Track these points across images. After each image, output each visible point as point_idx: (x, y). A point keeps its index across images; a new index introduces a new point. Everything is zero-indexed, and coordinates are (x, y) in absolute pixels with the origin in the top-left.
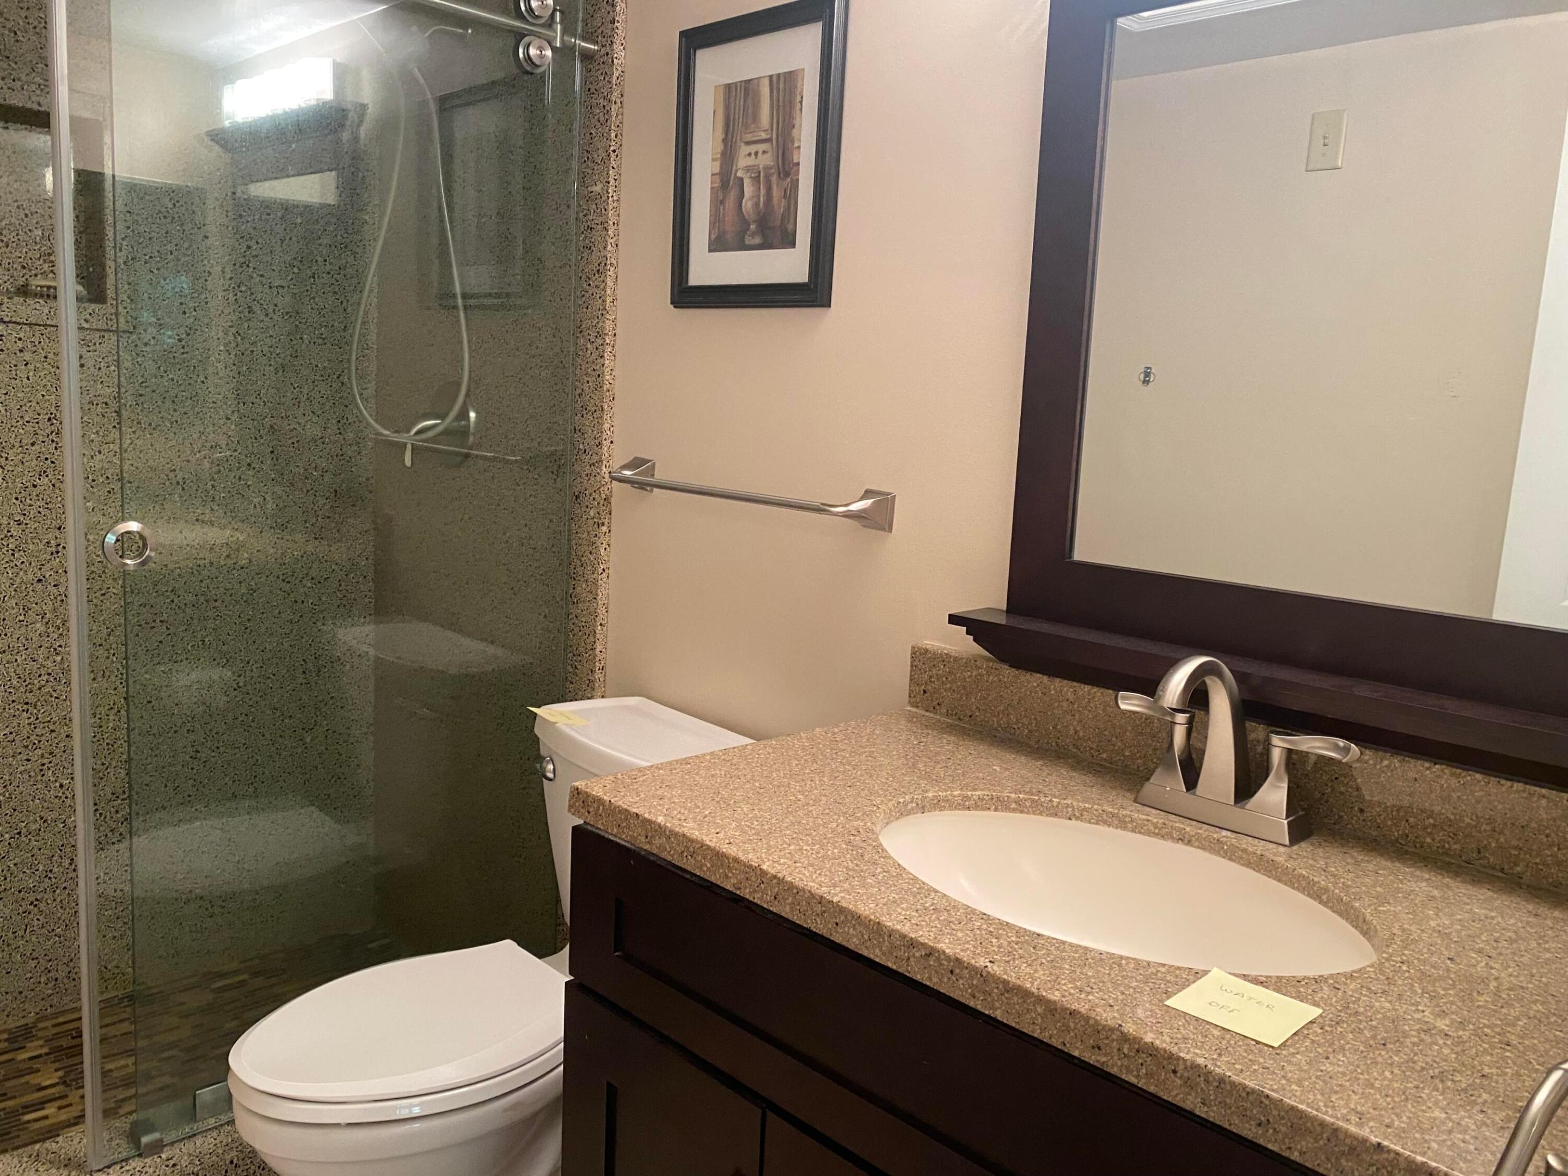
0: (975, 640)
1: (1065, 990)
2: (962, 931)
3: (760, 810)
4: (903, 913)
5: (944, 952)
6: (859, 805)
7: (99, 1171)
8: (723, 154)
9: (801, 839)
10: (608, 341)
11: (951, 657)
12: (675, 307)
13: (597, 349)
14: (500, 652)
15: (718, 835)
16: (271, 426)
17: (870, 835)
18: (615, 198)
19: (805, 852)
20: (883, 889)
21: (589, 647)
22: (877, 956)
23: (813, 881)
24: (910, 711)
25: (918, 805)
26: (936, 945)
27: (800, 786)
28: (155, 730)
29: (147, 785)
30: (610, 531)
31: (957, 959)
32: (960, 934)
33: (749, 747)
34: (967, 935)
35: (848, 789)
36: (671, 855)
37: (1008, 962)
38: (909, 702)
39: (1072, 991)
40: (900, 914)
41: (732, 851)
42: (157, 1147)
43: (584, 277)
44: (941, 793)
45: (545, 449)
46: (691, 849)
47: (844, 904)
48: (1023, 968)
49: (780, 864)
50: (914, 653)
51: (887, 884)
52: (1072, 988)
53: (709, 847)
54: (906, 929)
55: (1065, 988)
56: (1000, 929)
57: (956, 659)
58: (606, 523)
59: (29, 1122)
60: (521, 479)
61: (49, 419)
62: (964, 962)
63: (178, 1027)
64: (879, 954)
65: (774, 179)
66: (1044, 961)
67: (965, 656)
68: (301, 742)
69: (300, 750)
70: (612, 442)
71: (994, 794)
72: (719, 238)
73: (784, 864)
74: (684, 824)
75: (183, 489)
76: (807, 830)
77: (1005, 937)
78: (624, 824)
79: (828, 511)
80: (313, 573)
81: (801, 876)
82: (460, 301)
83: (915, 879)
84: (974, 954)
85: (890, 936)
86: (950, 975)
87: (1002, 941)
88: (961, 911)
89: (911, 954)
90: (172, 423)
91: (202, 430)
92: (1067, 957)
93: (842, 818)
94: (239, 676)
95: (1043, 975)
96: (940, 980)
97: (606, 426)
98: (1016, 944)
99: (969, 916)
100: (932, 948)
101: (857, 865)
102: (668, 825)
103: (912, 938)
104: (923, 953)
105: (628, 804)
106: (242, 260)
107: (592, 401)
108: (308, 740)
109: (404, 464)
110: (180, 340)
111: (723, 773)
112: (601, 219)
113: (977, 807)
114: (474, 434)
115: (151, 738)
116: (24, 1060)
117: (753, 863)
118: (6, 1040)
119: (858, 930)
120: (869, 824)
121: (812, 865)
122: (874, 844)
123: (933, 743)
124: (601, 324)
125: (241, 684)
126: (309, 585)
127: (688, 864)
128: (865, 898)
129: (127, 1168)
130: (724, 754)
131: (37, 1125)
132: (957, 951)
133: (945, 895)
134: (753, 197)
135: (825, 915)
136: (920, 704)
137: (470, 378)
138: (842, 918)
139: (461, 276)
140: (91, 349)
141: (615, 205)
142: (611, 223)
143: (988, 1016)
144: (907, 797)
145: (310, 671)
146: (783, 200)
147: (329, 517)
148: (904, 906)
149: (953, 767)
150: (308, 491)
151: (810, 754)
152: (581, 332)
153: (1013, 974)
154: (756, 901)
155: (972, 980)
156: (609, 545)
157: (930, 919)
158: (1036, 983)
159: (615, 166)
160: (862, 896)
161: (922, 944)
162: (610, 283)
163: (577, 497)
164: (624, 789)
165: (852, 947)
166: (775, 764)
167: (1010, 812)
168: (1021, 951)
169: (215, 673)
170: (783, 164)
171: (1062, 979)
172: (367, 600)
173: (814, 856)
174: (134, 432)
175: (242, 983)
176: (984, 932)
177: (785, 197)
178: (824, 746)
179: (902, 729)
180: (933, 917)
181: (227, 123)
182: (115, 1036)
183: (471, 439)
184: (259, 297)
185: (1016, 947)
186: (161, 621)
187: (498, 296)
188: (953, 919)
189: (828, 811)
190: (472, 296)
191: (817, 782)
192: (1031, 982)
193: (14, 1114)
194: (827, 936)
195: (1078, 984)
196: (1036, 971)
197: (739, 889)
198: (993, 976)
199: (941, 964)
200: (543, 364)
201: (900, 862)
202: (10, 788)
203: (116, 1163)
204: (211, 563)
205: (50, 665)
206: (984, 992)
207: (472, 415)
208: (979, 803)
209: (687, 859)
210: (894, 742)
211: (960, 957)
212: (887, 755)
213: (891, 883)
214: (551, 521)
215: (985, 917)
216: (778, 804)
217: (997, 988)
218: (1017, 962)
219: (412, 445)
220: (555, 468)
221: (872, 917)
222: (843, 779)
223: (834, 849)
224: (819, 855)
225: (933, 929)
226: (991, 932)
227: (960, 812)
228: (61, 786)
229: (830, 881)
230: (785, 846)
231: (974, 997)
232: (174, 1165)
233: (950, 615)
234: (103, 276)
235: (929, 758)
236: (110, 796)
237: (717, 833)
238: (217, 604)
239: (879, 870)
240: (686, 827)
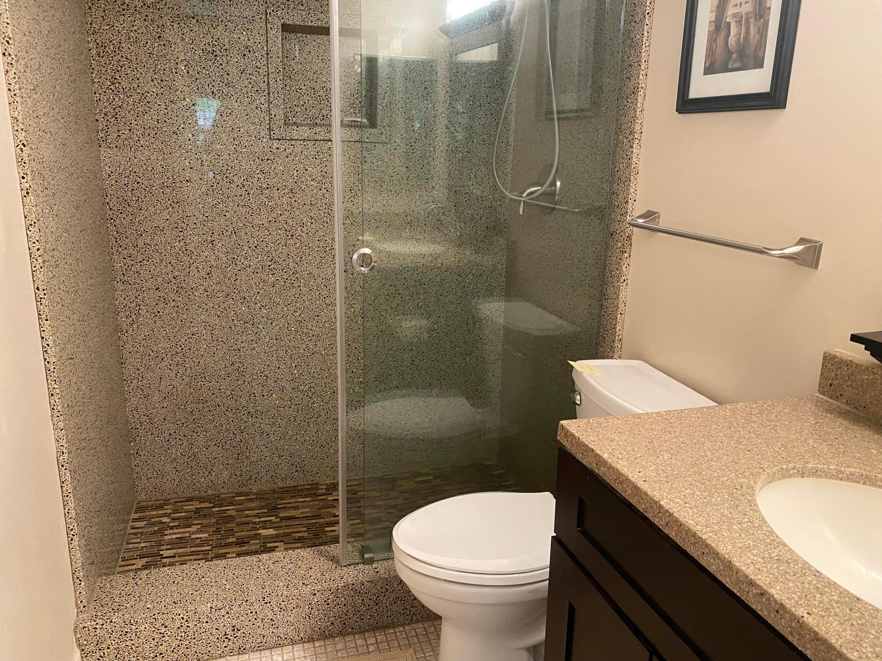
0: (871, 354)
1: (864, 653)
2: (794, 582)
3: (676, 459)
4: (752, 558)
5: (773, 596)
6: (750, 467)
7: (345, 566)
8: (718, 7)
9: (697, 486)
10: (636, 137)
11: (853, 363)
12: (679, 113)
13: (629, 142)
14: (565, 323)
15: (639, 474)
16: (455, 191)
17: (749, 491)
18: (647, 44)
19: (695, 497)
20: (743, 535)
21: (613, 327)
22: (727, 583)
23: (693, 520)
24: (818, 397)
25: (798, 471)
26: (769, 589)
27: (712, 446)
28: (394, 348)
29: (390, 375)
30: (630, 256)
31: (782, 604)
32: (791, 585)
33: (686, 411)
34: (797, 586)
35: (747, 452)
36: (609, 479)
37: (823, 617)
38: (819, 390)
39: (870, 655)
40: (749, 558)
41: (644, 487)
42: (371, 561)
43: (625, 96)
44: (819, 466)
45: (595, 205)
46: (621, 479)
47: (709, 542)
48: (834, 625)
49: (674, 503)
50: (825, 357)
51: (748, 532)
52: (871, 652)
53: (630, 481)
54: (749, 571)
55: (864, 650)
56: (827, 587)
57: (857, 365)
58: (628, 251)
59: (327, 531)
60: (582, 222)
61: (351, 190)
62: (787, 608)
63: (397, 498)
64: (729, 582)
65: (752, 21)
66: (855, 623)
67: (865, 363)
68: (464, 361)
69: (463, 365)
70: (635, 201)
71: (864, 472)
72: (712, 65)
73: (678, 503)
74: (620, 462)
75: (411, 226)
76: (704, 479)
77: (828, 594)
78: (585, 453)
79: (767, 253)
80: (474, 272)
81: (685, 514)
82: (555, 116)
83: (772, 532)
84: (797, 604)
85: (737, 573)
86: (776, 613)
87: (824, 597)
88: (800, 565)
89: (750, 589)
90: (406, 191)
91: (421, 194)
92: (876, 624)
93: (733, 474)
94: (435, 324)
95: (850, 635)
96: (769, 614)
97: (632, 190)
98: (836, 603)
99: (804, 571)
100: (765, 590)
101: (730, 513)
102: (609, 461)
103: (751, 579)
104: (759, 592)
105: (589, 441)
106: (444, 99)
107: (624, 175)
108: (468, 360)
109: (519, 213)
110: (411, 146)
111: (660, 428)
112: (637, 59)
113: (848, 479)
114: (558, 195)
115: (392, 352)
116: (330, 500)
117: (656, 499)
118: (325, 489)
119: (717, 562)
120: (752, 482)
121: (696, 507)
122: (750, 498)
123: (828, 424)
124: (633, 126)
125: (436, 328)
126: (471, 278)
127: (618, 488)
128: (726, 540)
129: (357, 568)
130: (667, 414)
131: (331, 534)
132: (784, 598)
133: (791, 549)
134: (736, 35)
135: (697, 545)
136: (826, 393)
137: (558, 162)
138: (707, 551)
139: (557, 101)
140: (369, 153)
141: (647, 49)
142: (643, 61)
143: (800, 651)
144: (790, 465)
145: (470, 324)
146: (757, 35)
147: (483, 241)
148: (754, 552)
149: (837, 446)
150: (473, 227)
151: (728, 422)
152: (621, 132)
153: (824, 628)
154: (655, 523)
155: (792, 622)
156: (629, 265)
157: (771, 567)
158: (840, 641)
159: (648, 24)
160: (725, 538)
161: (758, 585)
162: (640, 100)
163: (612, 234)
164: (591, 430)
165: (711, 571)
166: (700, 426)
167: (876, 487)
168: (837, 610)
169: (424, 322)
170: (759, 10)
171: (865, 642)
172: (501, 287)
173: (701, 500)
174: (388, 196)
175: (429, 481)
176: (812, 587)
177: (758, 33)
178: (741, 416)
179: (806, 410)
180: (775, 566)
181: (448, 22)
182: (370, 497)
183: (557, 197)
184: (452, 119)
185: (835, 605)
186: (399, 294)
187: (577, 111)
188: (791, 571)
189: (724, 467)
190: (563, 112)
191: (725, 444)
192: (837, 639)
193: (323, 526)
194: (697, 558)
195: (877, 649)
196: (845, 630)
197: (646, 512)
198: (807, 625)
199: (770, 604)
200: (598, 153)
201: (765, 517)
202: (331, 370)
203: (353, 564)
204: (423, 265)
205: (349, 313)
206: (799, 634)
207: (558, 184)
208: (851, 477)
209: (618, 485)
210: (796, 420)
211: (784, 603)
212: (787, 430)
213: (751, 531)
214: (596, 248)
215: (817, 574)
216: (690, 457)
217: (810, 635)
218: (831, 618)
219: (524, 201)
220: (601, 216)
221: (727, 556)
222: (746, 444)
223: (718, 497)
224: (705, 501)
225: (771, 576)
226: (818, 588)
227: (834, 481)
228: (352, 372)
229: (706, 521)
230: (684, 489)
231: (792, 635)
232: (377, 572)
233: (852, 335)
234: (375, 115)
235: (820, 436)
236: (373, 379)
237: (640, 472)
238: (425, 286)
239: (746, 520)
240: (621, 464)
